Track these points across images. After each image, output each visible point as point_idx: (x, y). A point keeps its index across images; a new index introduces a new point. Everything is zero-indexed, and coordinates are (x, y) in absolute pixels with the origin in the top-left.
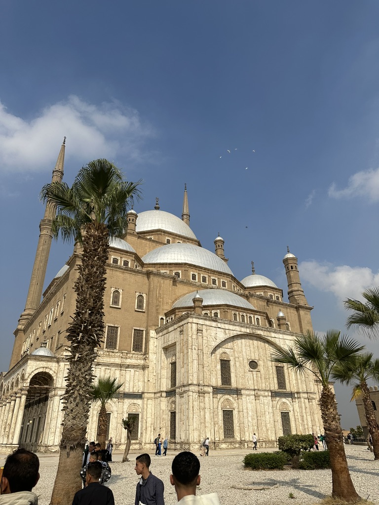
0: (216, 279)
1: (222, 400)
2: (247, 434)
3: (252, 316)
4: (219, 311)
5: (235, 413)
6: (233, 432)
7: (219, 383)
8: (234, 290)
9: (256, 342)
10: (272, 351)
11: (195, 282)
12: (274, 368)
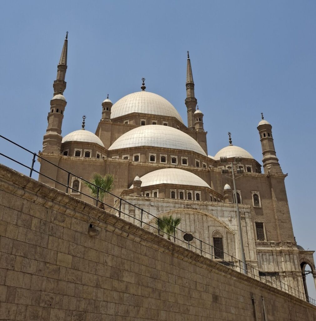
3: (191, 192)
4: (158, 191)
8: (198, 166)
9: (193, 216)
10: (210, 223)
11: (153, 163)
12: (212, 239)
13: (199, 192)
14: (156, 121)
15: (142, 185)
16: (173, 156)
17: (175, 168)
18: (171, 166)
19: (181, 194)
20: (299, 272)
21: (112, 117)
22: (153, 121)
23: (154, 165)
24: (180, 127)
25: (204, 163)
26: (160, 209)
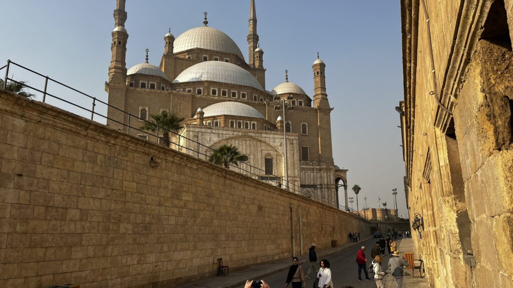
0: (236, 92)
3: (248, 122)
4: (219, 120)
8: (255, 100)
9: (249, 142)
10: (263, 148)
11: (214, 96)
12: (264, 160)
13: (255, 123)
14: (218, 58)
15: (205, 116)
16: (233, 91)
17: (235, 101)
18: (231, 99)
19: (239, 124)
20: (333, 185)
21: (175, 51)
22: (215, 57)
23: (216, 98)
24: (241, 64)
25: (261, 97)
26: (220, 136)
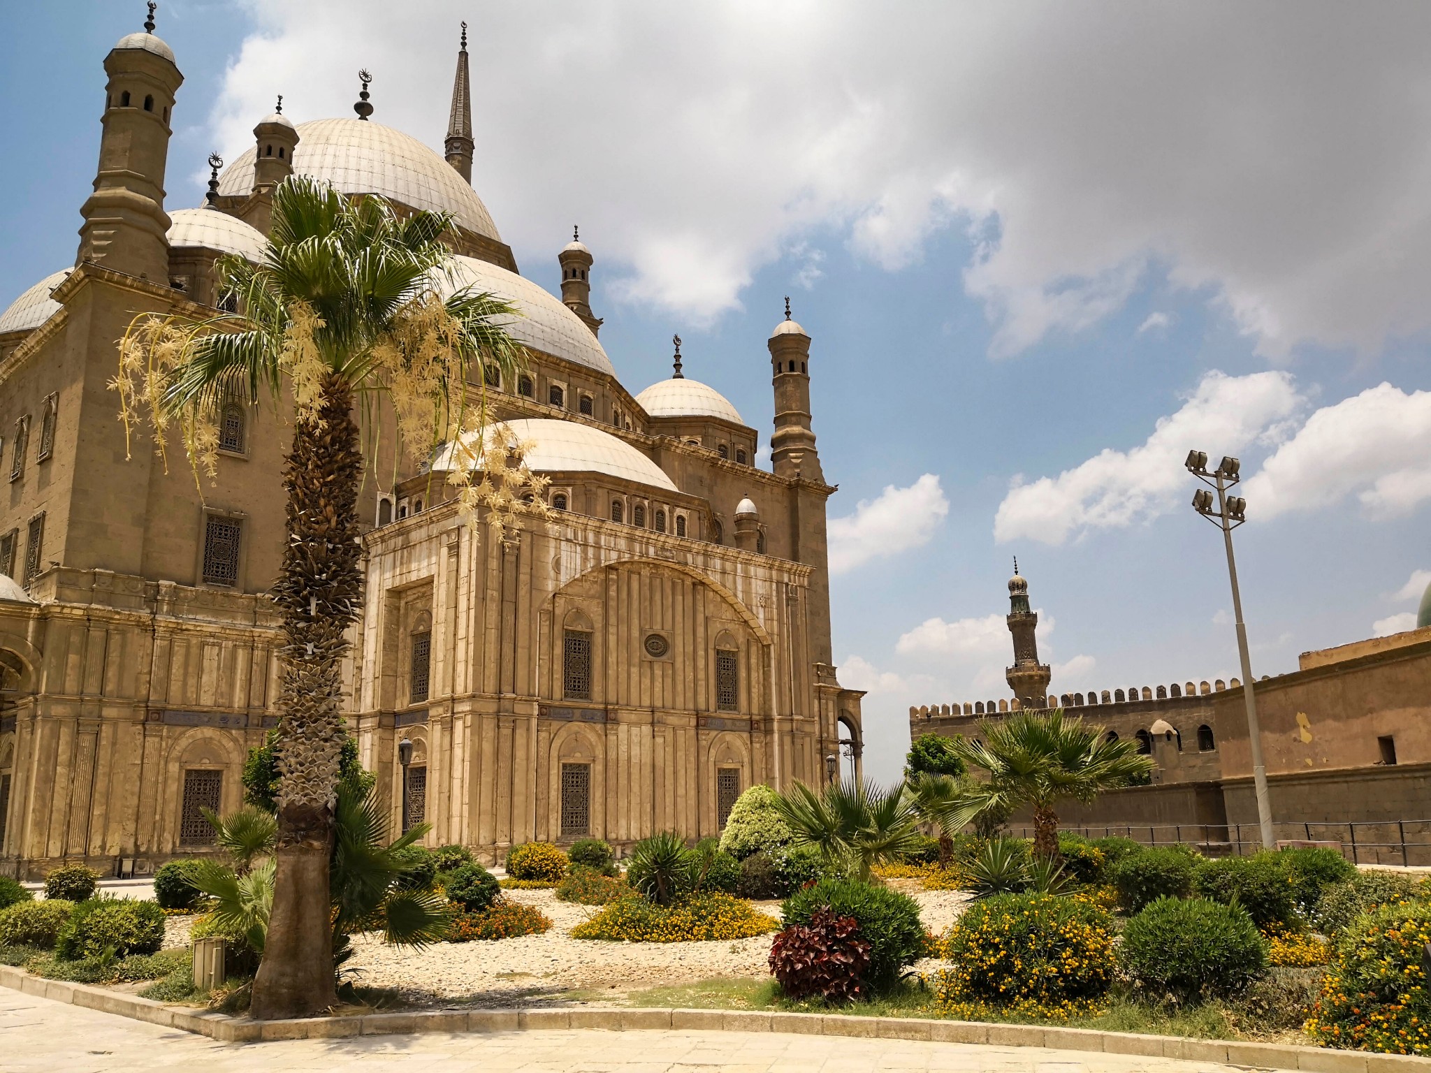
0: (564, 386)
1: (563, 733)
2: (623, 822)
3: (666, 508)
4: (570, 489)
5: (597, 770)
6: (587, 818)
7: (558, 692)
8: (616, 424)
9: (670, 582)
10: (711, 610)
11: (495, 393)
12: (713, 655)
13: (686, 514)
16: (554, 382)
18: (552, 411)
19: (640, 512)
23: (503, 399)
25: (627, 419)
